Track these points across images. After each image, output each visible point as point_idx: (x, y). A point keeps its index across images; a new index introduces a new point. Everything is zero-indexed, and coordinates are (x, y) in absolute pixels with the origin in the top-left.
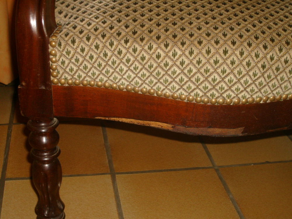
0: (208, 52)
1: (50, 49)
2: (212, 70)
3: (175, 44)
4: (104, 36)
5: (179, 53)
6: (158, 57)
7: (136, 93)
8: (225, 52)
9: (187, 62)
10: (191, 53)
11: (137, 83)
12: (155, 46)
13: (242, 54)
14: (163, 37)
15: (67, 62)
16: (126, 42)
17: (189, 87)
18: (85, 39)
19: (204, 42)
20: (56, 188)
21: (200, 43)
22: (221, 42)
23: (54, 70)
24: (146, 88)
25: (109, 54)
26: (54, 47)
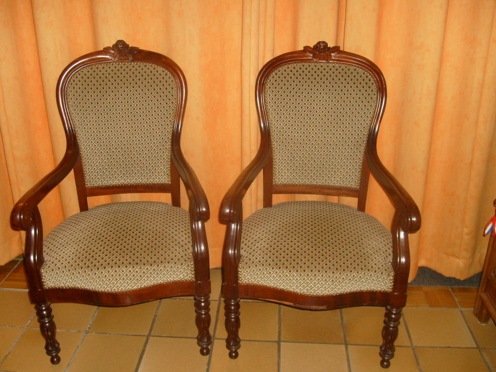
0: (308, 275)
1: (239, 269)
2: (310, 282)
3: (294, 271)
4: (263, 265)
5: (295, 275)
6: (287, 276)
7: (277, 289)
8: (315, 275)
9: (299, 279)
10: (301, 275)
11: (277, 285)
12: (285, 271)
13: (322, 276)
14: (289, 267)
15: (246, 275)
16: (273, 268)
17: (300, 289)
18: (255, 266)
19: (306, 271)
20: (237, 331)
21: (304, 271)
22: (314, 270)
23: (240, 278)
24: (282, 287)
25: (265, 273)
26: (240, 268)
